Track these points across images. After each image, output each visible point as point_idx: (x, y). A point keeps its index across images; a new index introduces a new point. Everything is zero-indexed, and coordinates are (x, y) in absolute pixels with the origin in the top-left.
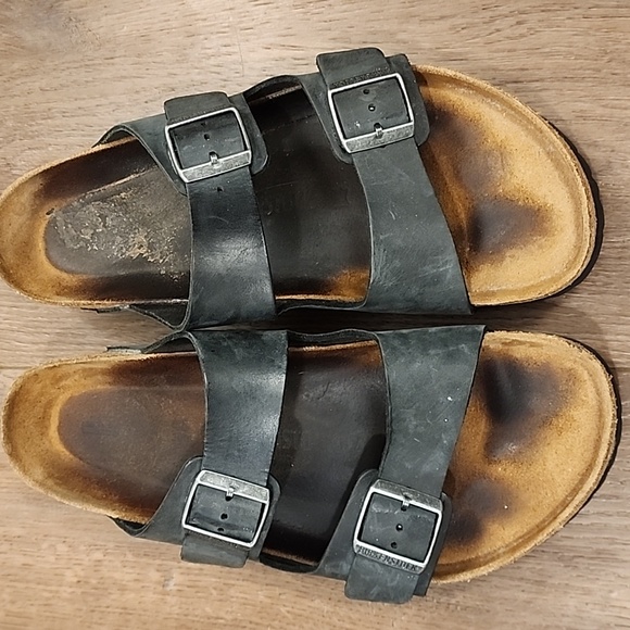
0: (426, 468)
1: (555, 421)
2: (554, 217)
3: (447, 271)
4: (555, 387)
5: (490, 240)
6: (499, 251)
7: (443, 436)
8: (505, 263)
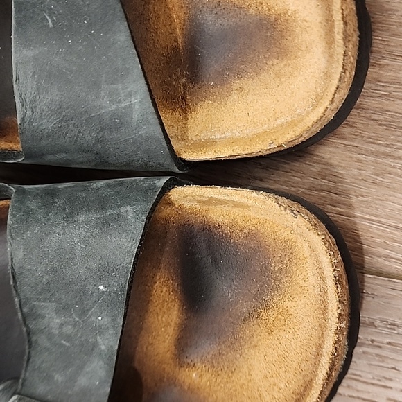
0: (83, 381)
1: (264, 315)
2: (297, 30)
3: (130, 106)
4: (265, 265)
5: (211, 66)
6: (223, 83)
7: (99, 339)
8: (230, 99)
